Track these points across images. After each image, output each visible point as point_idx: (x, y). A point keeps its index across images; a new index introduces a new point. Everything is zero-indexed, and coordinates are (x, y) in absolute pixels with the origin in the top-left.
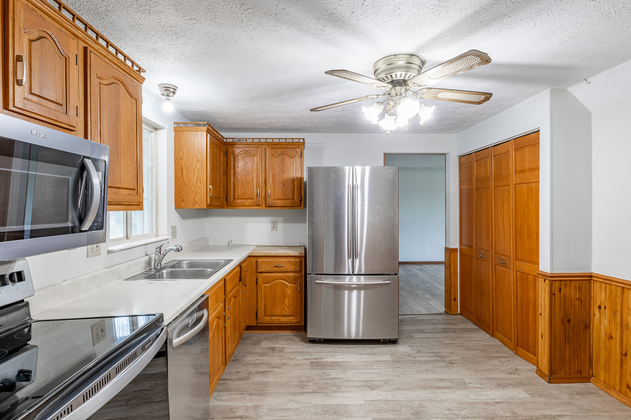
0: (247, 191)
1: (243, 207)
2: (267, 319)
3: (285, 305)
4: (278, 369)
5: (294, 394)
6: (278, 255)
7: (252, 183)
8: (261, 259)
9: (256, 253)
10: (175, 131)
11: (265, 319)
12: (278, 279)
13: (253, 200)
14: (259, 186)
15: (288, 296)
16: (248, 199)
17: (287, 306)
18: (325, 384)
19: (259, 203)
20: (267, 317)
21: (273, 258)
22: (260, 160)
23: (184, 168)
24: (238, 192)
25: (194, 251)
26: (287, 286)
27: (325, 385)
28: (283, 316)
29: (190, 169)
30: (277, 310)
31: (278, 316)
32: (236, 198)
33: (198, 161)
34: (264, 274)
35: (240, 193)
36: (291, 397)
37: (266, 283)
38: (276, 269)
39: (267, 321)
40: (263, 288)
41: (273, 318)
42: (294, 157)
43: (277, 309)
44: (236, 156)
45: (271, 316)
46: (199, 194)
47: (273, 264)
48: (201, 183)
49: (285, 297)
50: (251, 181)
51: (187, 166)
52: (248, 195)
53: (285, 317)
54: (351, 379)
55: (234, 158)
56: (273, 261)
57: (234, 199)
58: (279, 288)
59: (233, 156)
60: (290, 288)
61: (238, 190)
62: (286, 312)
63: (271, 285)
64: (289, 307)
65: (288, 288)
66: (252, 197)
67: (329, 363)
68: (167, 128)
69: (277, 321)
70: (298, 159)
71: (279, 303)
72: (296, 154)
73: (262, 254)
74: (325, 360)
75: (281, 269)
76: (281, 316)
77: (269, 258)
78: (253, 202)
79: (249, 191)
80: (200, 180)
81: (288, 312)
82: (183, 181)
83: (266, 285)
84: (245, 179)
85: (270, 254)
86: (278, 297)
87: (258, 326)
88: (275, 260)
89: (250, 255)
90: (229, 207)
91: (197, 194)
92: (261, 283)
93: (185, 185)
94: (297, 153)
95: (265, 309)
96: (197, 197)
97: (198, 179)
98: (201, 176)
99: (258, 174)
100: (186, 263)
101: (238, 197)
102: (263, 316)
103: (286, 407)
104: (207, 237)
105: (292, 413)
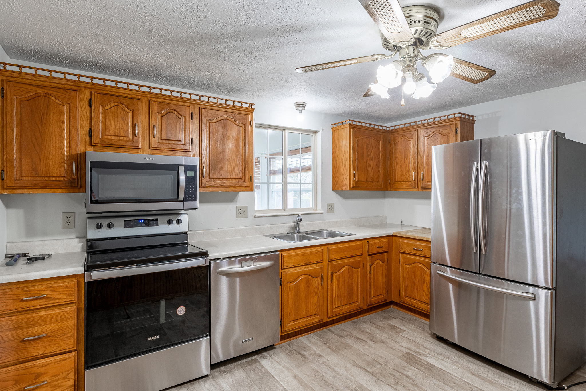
0: (405, 174)
1: (402, 189)
2: (408, 301)
3: (424, 291)
4: (374, 342)
5: (355, 365)
6: (417, 238)
7: (409, 166)
8: (404, 240)
9: (398, 234)
10: (332, 131)
11: (405, 299)
12: (418, 263)
13: (410, 183)
14: (415, 168)
15: (427, 283)
16: (405, 181)
17: (426, 293)
18: (390, 374)
19: (414, 185)
20: (408, 298)
21: (414, 240)
22: (416, 143)
23: (337, 159)
24: (397, 175)
25: (358, 226)
26: (426, 272)
27: (388, 374)
28: (422, 302)
29: (341, 159)
30: (417, 295)
31: (418, 301)
32: (397, 181)
33: (344, 152)
34: (405, 255)
35: (399, 176)
36: (349, 365)
37: (408, 265)
38: (415, 252)
39: (407, 301)
40: (404, 268)
41: (413, 301)
42: (448, 135)
43: (417, 293)
44: (397, 142)
45: (411, 299)
46: (345, 179)
47: (413, 246)
48: (346, 169)
49: (424, 282)
50: (408, 164)
51: (338, 157)
52: (406, 178)
53: (424, 303)
54: (421, 386)
55: (395, 144)
56: (413, 244)
57: (395, 182)
58: (418, 272)
59: (394, 142)
60: (428, 274)
61: (397, 174)
62: (425, 298)
63: (411, 267)
64: (427, 294)
65: (427, 274)
66: (409, 179)
67: (424, 362)
68: (321, 131)
69: (416, 305)
70: (453, 136)
71: (418, 288)
72: (449, 132)
73: (403, 235)
74: (423, 358)
75: (420, 253)
76: (420, 301)
77: (410, 240)
78: (410, 184)
79: (406, 174)
80: (346, 167)
81: (426, 300)
82: (336, 169)
83: (408, 266)
84: (403, 163)
85: (410, 236)
86: (418, 281)
87: (401, 304)
88: (415, 243)
89: (393, 235)
90: (392, 189)
91: (344, 179)
92: (403, 263)
93: (338, 172)
94: (452, 130)
95: (406, 290)
96: (344, 181)
97: (344, 166)
98: (346, 164)
99: (414, 157)
100: (326, 232)
101: (397, 180)
102: (404, 296)
103: (336, 368)
104: (386, 216)
105: (332, 374)
